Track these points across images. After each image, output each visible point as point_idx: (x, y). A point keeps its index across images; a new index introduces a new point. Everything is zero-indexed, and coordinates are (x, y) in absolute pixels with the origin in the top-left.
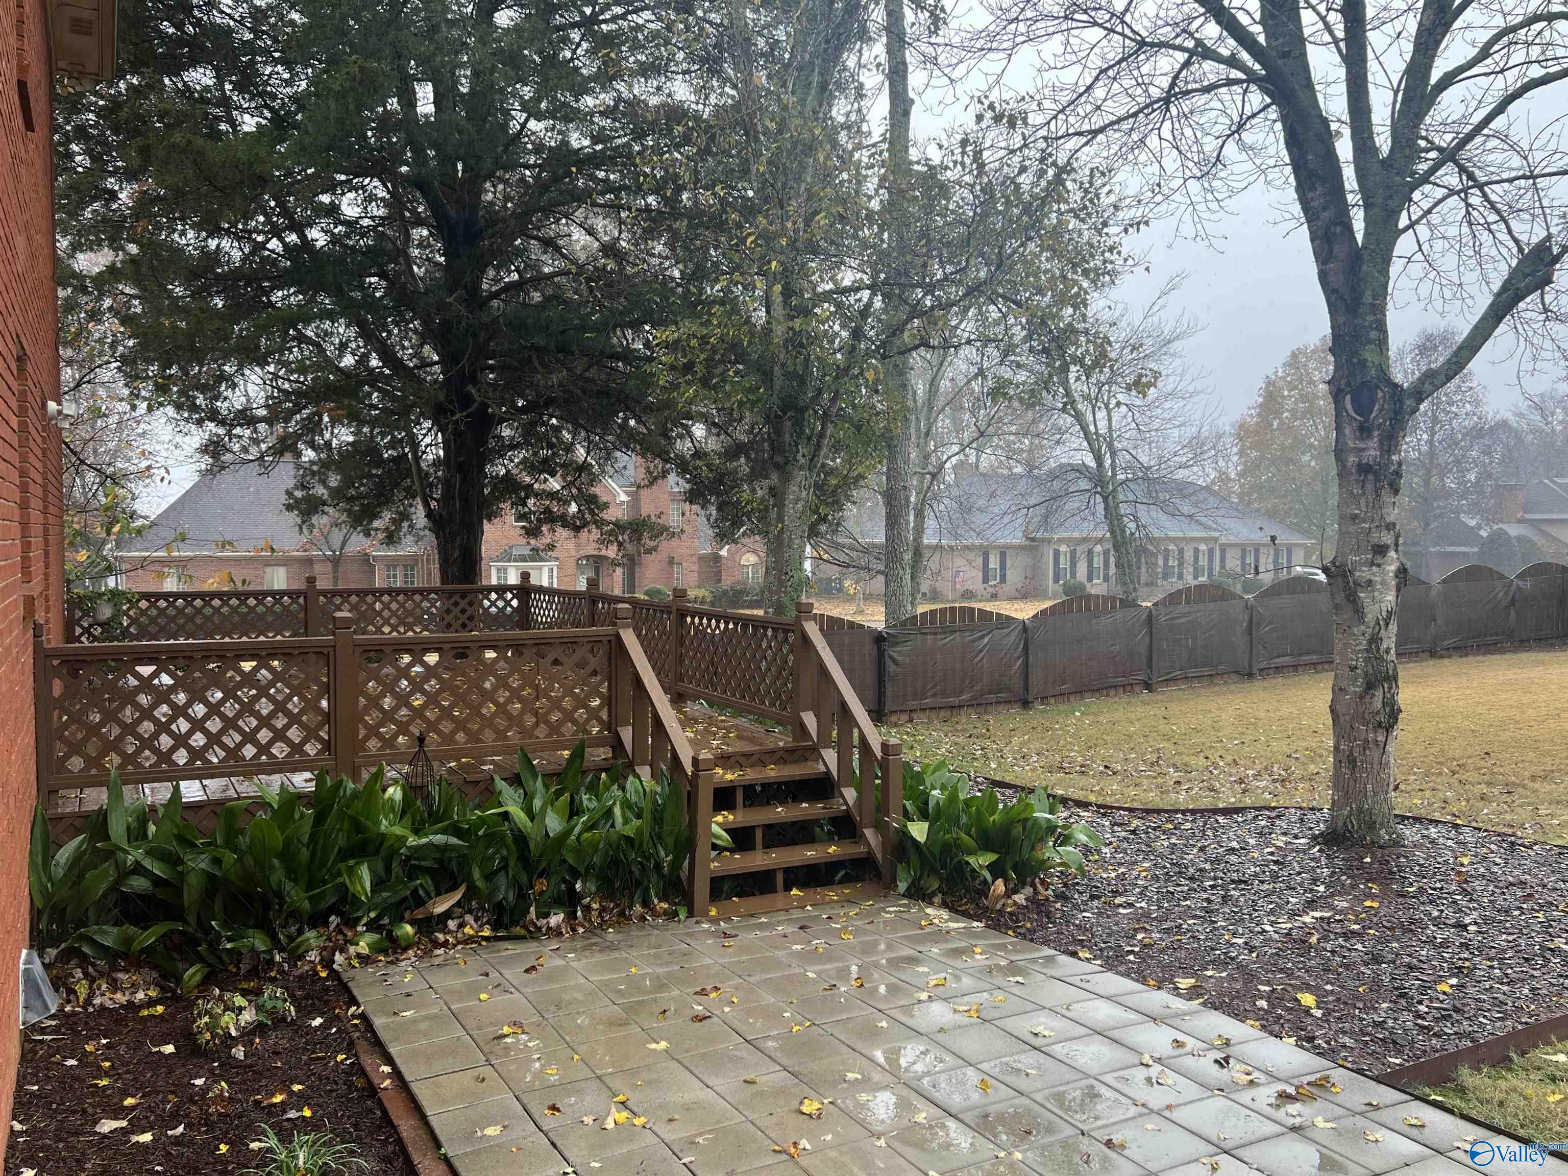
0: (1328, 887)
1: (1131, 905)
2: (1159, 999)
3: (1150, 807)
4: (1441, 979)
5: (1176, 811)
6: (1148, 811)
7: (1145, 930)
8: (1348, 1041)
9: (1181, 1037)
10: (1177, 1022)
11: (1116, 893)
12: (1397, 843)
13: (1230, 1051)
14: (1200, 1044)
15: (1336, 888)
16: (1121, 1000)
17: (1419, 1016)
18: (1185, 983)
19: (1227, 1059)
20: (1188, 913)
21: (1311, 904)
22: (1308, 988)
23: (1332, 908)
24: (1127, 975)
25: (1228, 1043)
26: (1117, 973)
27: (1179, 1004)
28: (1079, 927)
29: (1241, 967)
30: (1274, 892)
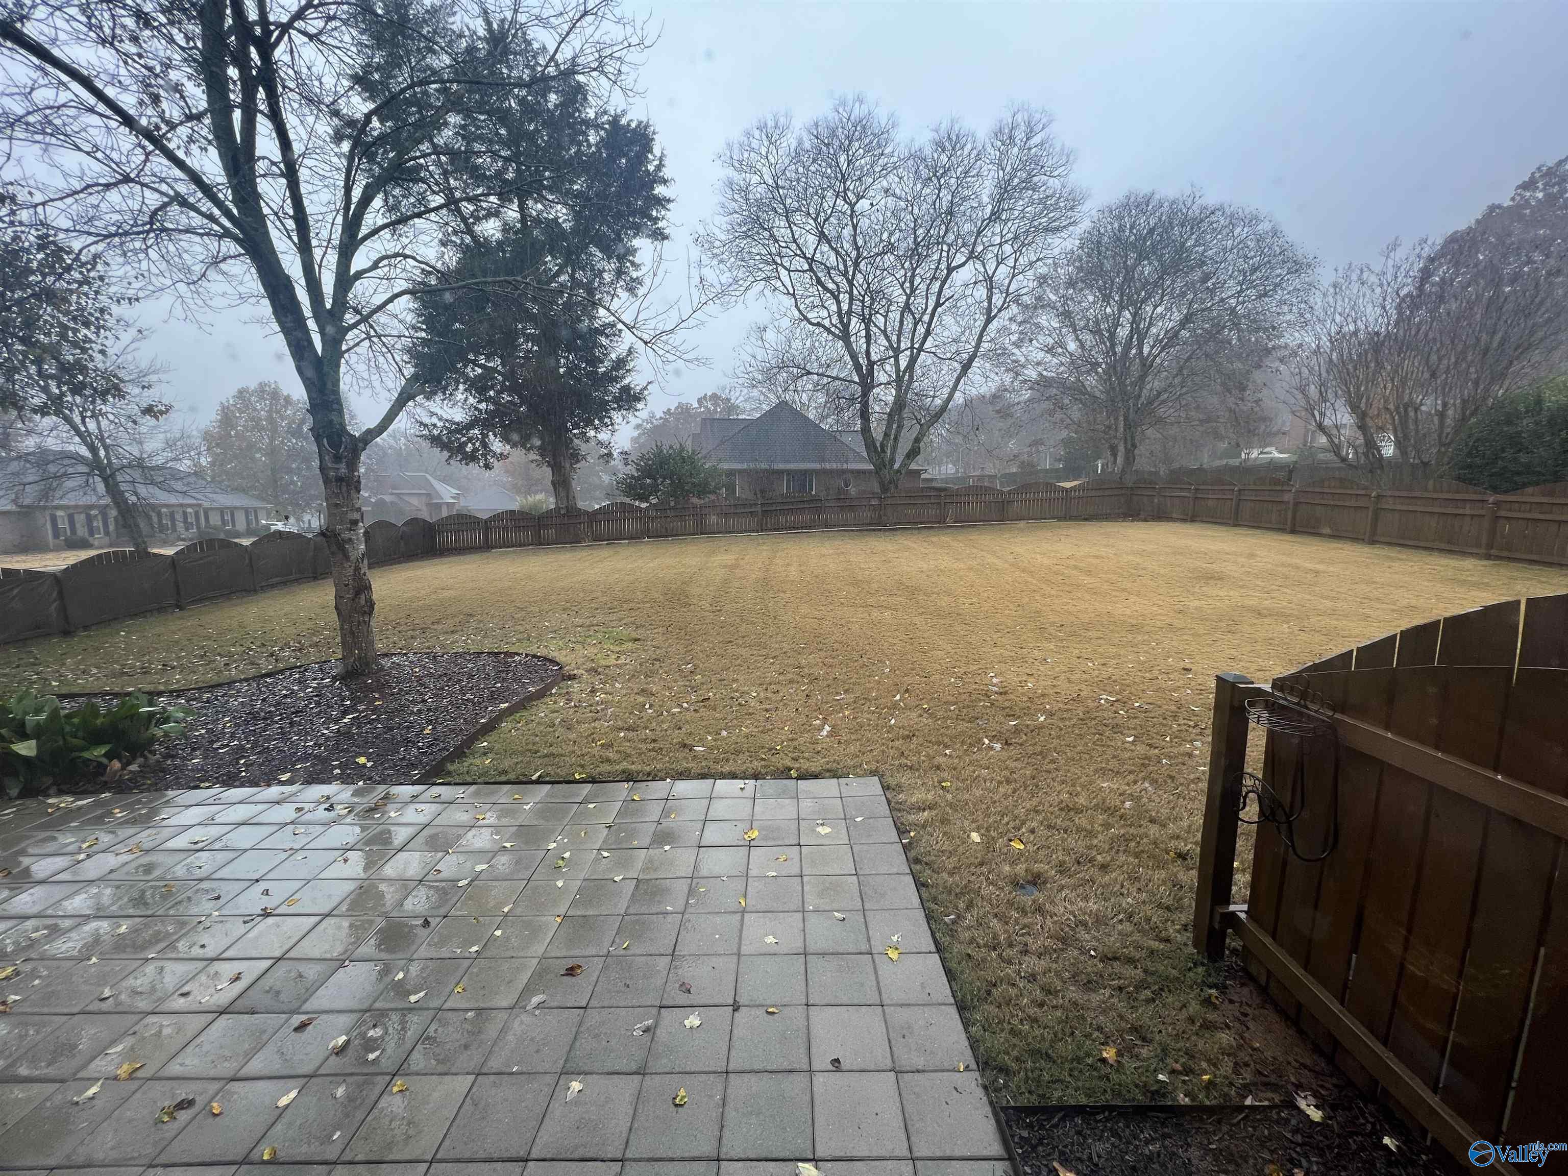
0: (351, 700)
1: (227, 746)
2: (274, 791)
3: (212, 683)
4: (423, 729)
5: (235, 682)
6: (213, 687)
7: (244, 757)
8: (391, 772)
9: (299, 805)
10: (293, 799)
11: (212, 742)
12: (382, 669)
13: (332, 801)
14: (313, 805)
15: (356, 700)
16: (251, 800)
17: (419, 748)
18: (285, 777)
19: (332, 806)
20: (269, 739)
21: (345, 713)
22: (361, 755)
23: (357, 711)
24: (242, 785)
25: (328, 798)
26: (235, 787)
27: (288, 789)
28: (192, 770)
29: (316, 757)
30: (320, 711)
